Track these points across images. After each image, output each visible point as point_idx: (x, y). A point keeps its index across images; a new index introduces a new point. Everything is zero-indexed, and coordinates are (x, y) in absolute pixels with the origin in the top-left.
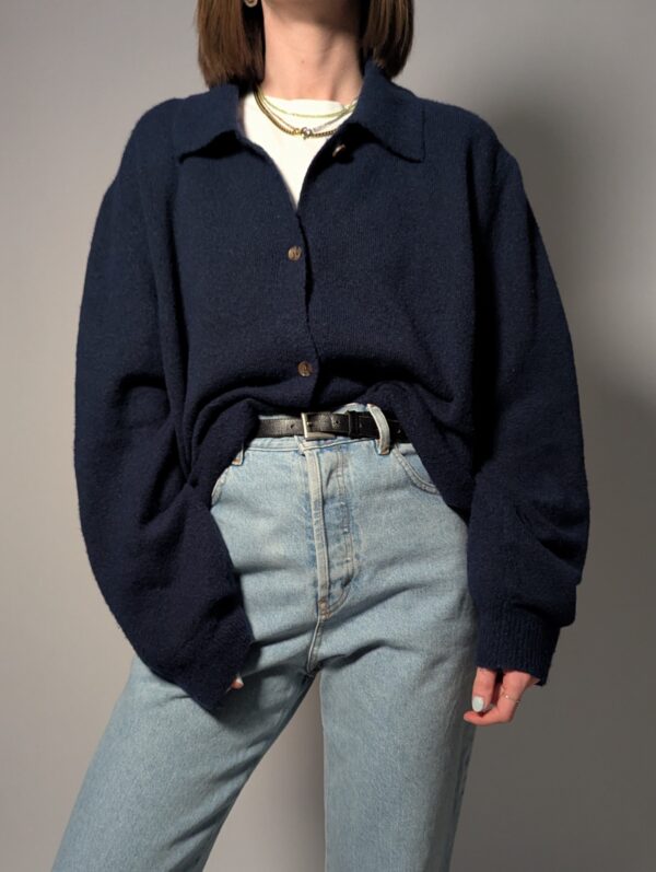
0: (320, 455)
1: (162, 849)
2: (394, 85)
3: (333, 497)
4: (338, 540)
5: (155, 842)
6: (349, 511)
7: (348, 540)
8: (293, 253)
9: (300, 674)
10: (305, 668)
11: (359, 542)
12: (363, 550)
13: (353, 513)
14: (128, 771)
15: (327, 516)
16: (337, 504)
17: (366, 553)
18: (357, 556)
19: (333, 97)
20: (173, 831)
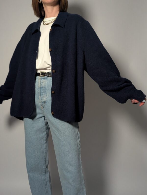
0: (41, 80)
3: (42, 87)
4: (43, 95)
6: (45, 90)
7: (45, 95)
11: (46, 96)
12: (47, 97)
13: (46, 90)
15: (41, 91)
16: (43, 89)
17: (48, 98)
18: (46, 98)
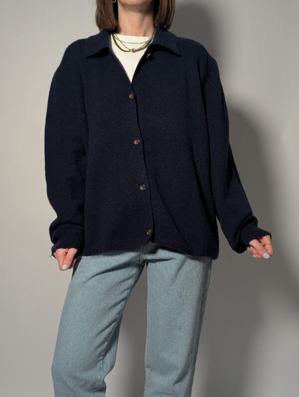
1: (93, 337)
2: (168, 32)
5: (90, 335)
8: (131, 96)
9: (138, 264)
10: (139, 261)
14: (75, 310)
19: (145, 35)
20: (97, 330)
